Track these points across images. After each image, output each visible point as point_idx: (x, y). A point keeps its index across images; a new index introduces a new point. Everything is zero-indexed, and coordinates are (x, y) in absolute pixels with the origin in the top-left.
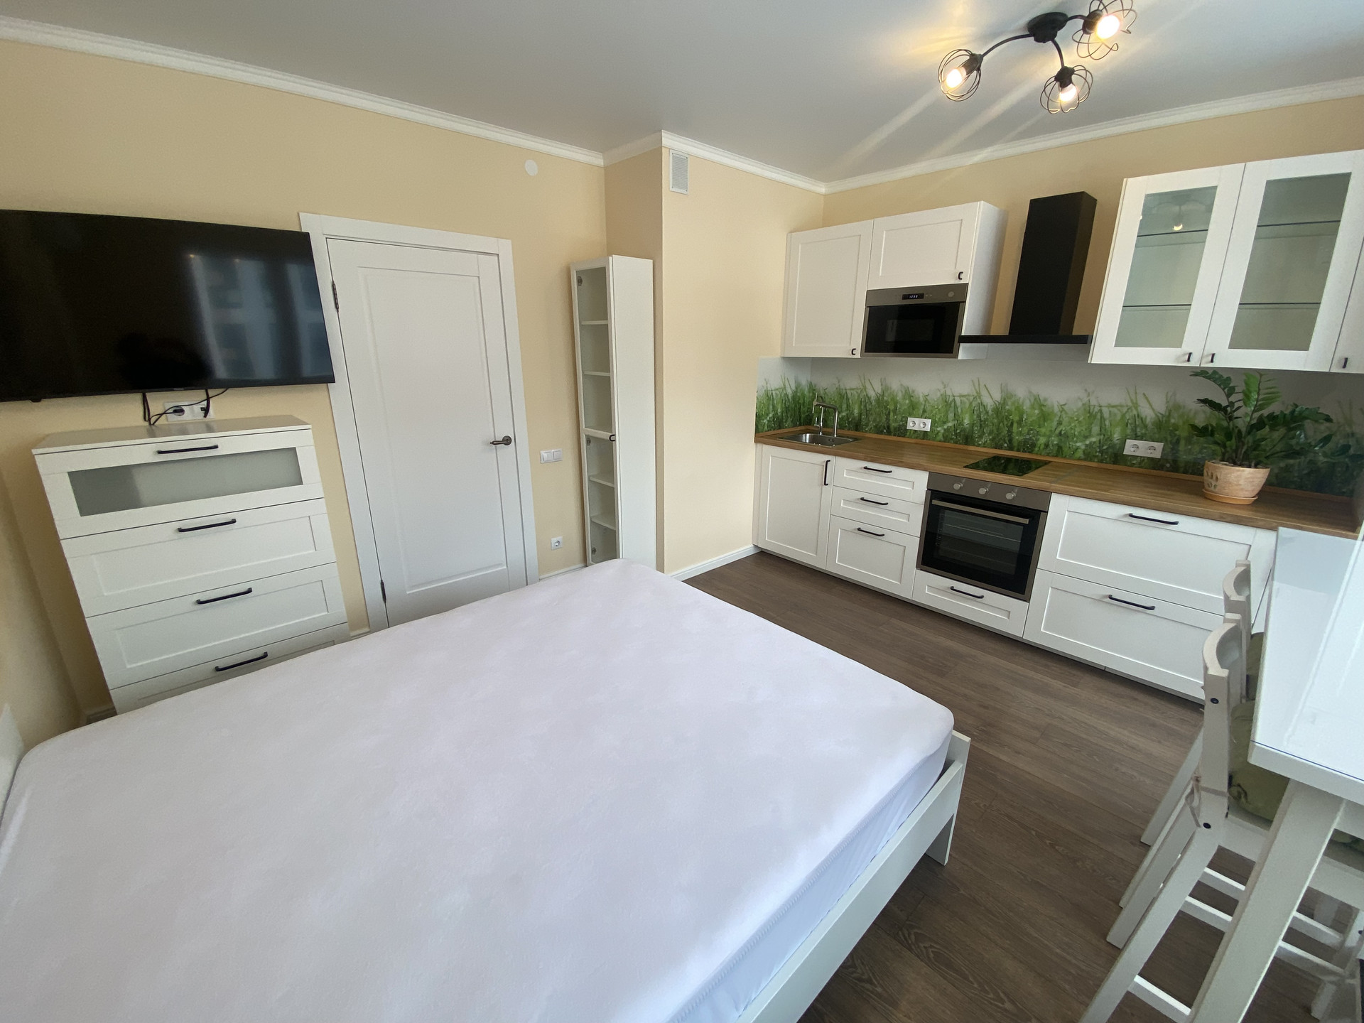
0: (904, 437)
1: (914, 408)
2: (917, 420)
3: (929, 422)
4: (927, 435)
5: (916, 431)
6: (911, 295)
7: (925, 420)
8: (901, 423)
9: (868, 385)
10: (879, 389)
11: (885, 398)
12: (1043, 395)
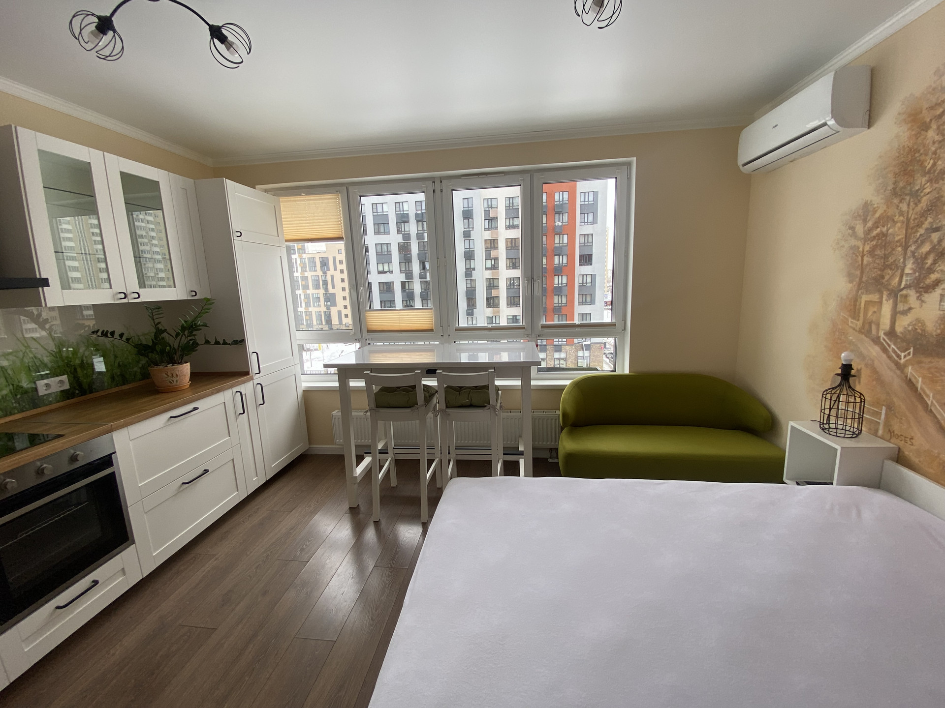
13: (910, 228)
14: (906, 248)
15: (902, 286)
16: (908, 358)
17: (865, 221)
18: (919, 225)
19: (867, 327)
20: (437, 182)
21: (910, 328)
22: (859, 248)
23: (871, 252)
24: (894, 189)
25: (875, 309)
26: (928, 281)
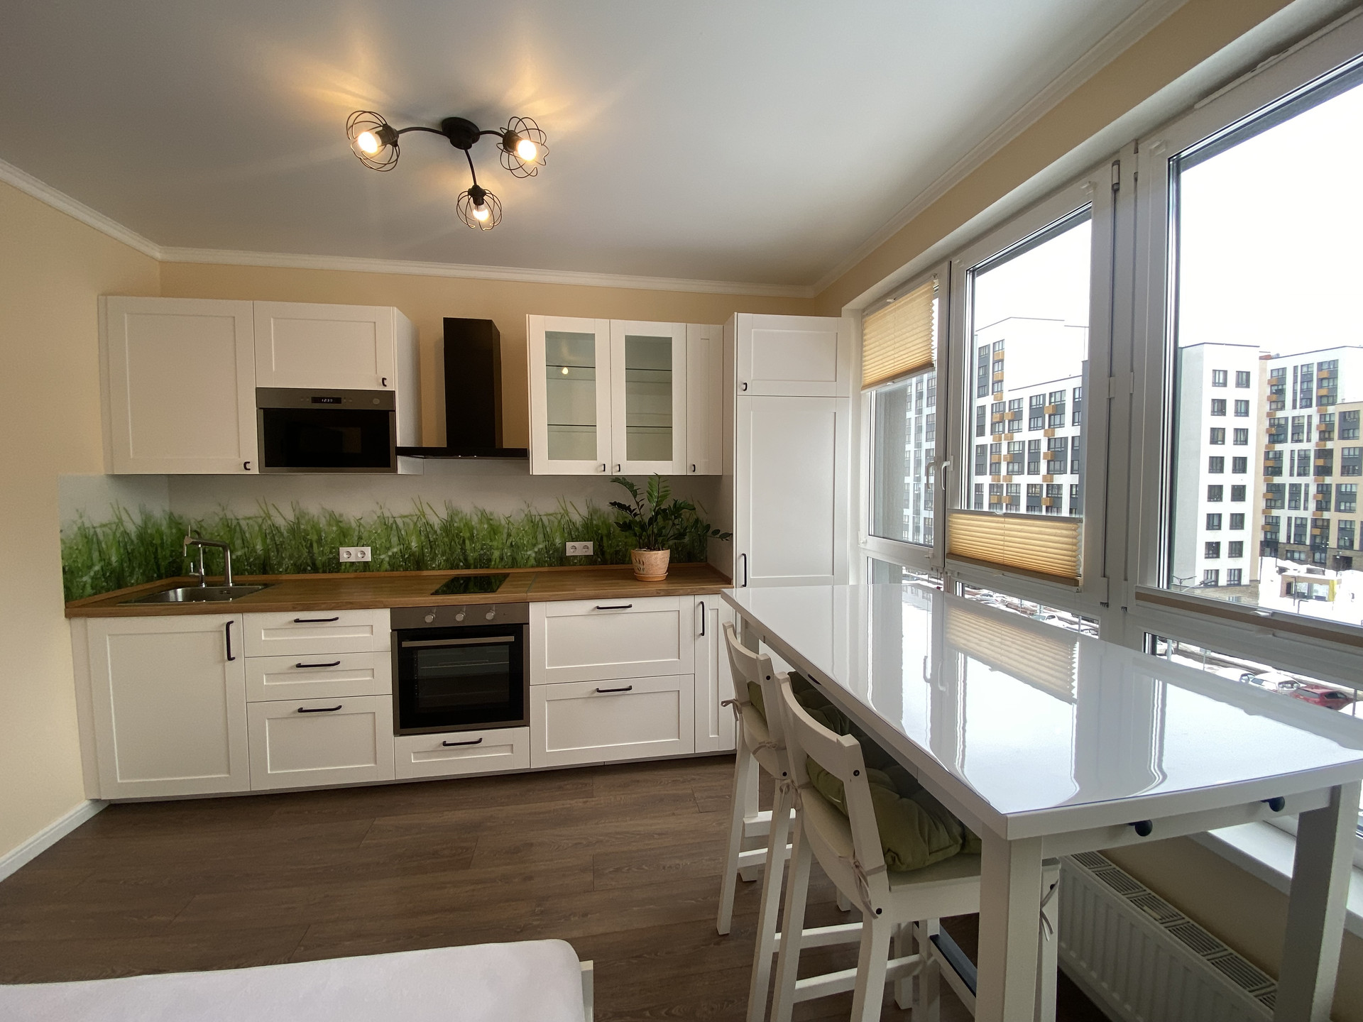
0: (338, 572)
1: (345, 536)
2: (352, 550)
3: (368, 550)
4: (369, 566)
5: (353, 563)
6: (324, 398)
7: (362, 549)
8: (331, 556)
9: (273, 512)
10: (291, 516)
11: (302, 527)
12: (489, 507)
20: (1127, 158)
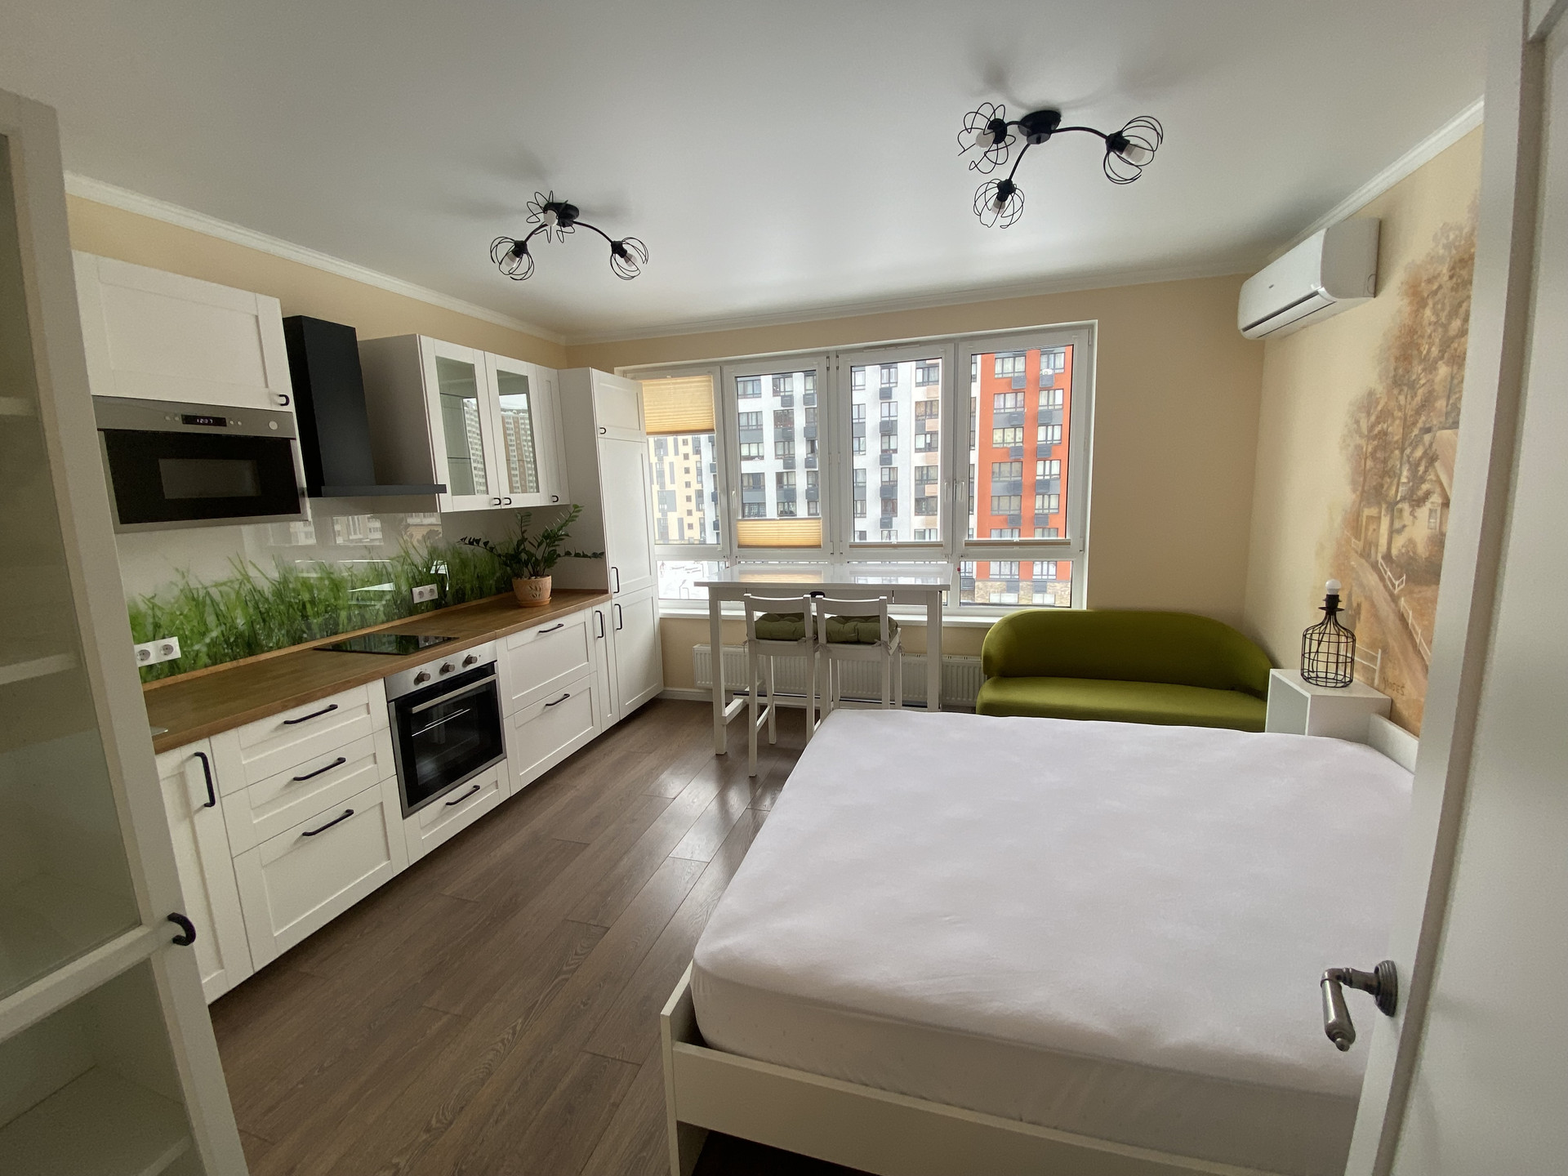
2: (149, 646)
4: (178, 665)
5: (152, 667)
6: (200, 418)
7: (165, 641)
13: (1407, 426)
14: (1402, 451)
15: (1399, 498)
16: (1402, 587)
17: (1369, 414)
18: (1414, 424)
19: (1367, 550)
20: (833, 358)
21: (1403, 551)
22: (1362, 448)
23: (1373, 454)
24: (1395, 376)
25: (1375, 527)
26: (1420, 493)
